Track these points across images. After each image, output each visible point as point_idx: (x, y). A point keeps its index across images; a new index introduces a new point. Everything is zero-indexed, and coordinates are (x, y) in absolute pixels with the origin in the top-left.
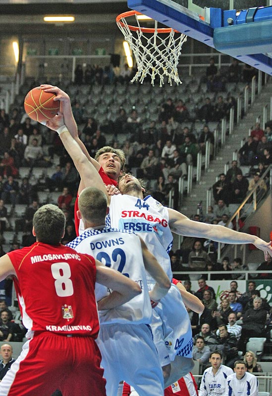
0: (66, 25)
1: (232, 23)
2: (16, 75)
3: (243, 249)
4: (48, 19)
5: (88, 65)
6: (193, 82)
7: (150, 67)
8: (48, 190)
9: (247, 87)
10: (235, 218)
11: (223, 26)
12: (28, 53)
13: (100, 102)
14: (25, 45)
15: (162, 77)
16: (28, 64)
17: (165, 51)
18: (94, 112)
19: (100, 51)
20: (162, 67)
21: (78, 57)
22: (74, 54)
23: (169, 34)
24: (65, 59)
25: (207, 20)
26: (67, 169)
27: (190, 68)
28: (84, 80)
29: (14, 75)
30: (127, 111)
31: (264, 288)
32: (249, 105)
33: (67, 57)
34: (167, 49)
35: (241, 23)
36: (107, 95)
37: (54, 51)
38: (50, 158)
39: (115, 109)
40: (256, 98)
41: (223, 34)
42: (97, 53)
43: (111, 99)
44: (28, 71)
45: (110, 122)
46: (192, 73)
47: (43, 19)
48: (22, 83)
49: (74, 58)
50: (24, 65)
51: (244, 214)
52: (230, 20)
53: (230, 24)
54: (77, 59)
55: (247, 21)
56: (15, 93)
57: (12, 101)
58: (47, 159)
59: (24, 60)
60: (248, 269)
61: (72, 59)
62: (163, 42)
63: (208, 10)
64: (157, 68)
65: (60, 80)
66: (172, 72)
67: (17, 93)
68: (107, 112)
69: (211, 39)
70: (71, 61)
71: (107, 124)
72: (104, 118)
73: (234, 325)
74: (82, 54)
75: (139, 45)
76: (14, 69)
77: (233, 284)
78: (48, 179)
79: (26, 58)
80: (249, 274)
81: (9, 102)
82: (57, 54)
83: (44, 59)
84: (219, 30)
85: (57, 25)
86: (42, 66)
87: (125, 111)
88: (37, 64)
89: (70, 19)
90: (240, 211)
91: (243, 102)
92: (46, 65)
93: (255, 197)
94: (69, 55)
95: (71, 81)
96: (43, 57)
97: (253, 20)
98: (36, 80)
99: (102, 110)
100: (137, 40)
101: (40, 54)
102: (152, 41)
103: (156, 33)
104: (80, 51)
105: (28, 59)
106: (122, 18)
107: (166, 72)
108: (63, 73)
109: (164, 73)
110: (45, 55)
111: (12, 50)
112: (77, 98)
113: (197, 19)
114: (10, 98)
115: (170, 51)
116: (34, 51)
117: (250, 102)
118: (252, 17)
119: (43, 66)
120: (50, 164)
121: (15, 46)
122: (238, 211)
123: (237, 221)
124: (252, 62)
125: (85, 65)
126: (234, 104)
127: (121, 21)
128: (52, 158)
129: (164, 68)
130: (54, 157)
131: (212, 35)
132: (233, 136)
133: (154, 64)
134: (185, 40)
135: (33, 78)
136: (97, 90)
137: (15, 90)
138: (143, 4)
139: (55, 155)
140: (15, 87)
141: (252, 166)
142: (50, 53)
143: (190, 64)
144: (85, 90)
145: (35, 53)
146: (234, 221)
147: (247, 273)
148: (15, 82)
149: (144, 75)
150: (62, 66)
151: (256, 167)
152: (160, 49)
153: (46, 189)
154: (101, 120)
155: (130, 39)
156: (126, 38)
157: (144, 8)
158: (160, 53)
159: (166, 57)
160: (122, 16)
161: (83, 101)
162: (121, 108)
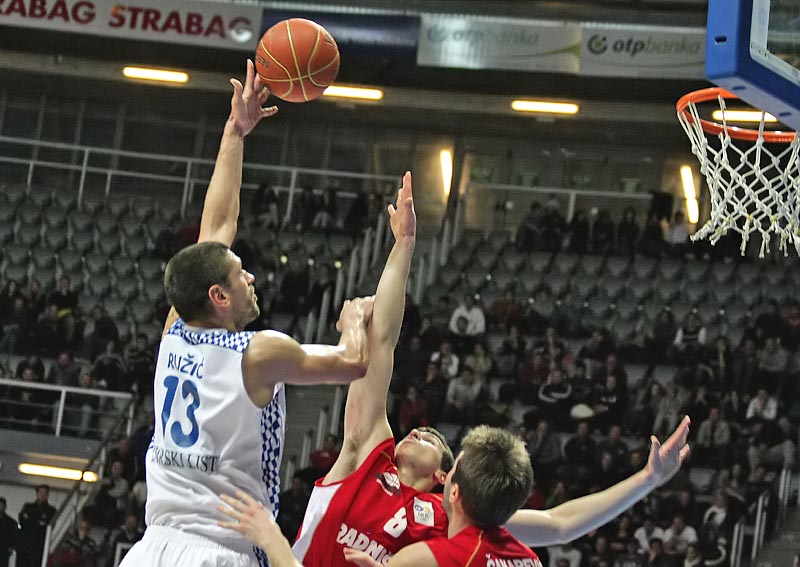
0: (560, 121)
2: (444, 221)
4: (521, 106)
7: (742, 213)
12: (473, 177)
13: (623, 294)
14: (468, 158)
15: (766, 236)
16: (470, 202)
17: (779, 181)
18: (609, 314)
19: (631, 184)
20: (770, 215)
21: (580, 192)
22: (573, 185)
23: (788, 144)
24: (553, 196)
26: (540, 436)
28: (590, 247)
29: (440, 223)
33: (557, 191)
34: (782, 178)
36: (638, 281)
37: (528, 176)
38: (504, 407)
42: (622, 188)
43: (646, 289)
44: (470, 216)
47: (510, 105)
48: (455, 241)
49: (573, 194)
50: (463, 203)
54: (579, 198)
56: (438, 261)
57: (430, 279)
58: (498, 409)
59: (462, 190)
61: (568, 196)
62: (776, 161)
64: (756, 217)
66: (789, 227)
67: (443, 261)
68: (635, 316)
70: (564, 201)
72: (629, 331)
75: (720, 166)
76: (440, 210)
79: (467, 187)
81: (425, 278)
82: (535, 183)
83: (507, 193)
85: (539, 120)
86: (500, 207)
88: (492, 202)
89: (569, 109)
92: (509, 205)
94: (564, 186)
96: (505, 187)
98: (486, 236)
99: (625, 313)
100: (717, 155)
101: (499, 182)
102: (752, 158)
103: (760, 141)
104: (587, 180)
105: (471, 190)
106: (689, 104)
107: (775, 226)
109: (772, 228)
110: (509, 183)
111: (439, 168)
112: (573, 283)
114: (426, 273)
115: (789, 182)
116: (486, 173)
119: (504, 207)
121: (445, 159)
125: (594, 211)
127: (687, 109)
129: (772, 218)
135: (478, 232)
136: (616, 268)
137: (438, 254)
138: (739, 73)
140: (439, 247)
142: (520, 181)
144: (591, 266)
145: (489, 179)
148: (440, 237)
152: (770, 175)
154: (622, 334)
155: (703, 150)
156: (694, 147)
157: (738, 82)
158: (768, 184)
159: (779, 195)
160: (689, 100)
161: (584, 289)
162: (668, 309)
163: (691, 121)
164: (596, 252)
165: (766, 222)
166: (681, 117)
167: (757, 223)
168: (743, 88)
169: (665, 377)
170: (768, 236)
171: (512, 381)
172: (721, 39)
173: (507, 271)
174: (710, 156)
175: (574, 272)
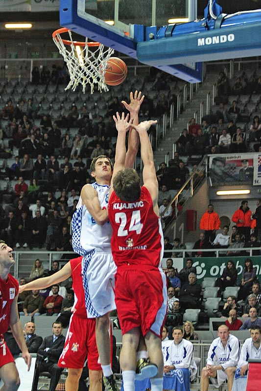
0: (25, 31)
1: (153, 38)
3: (181, 230)
4: (9, 26)
5: (44, 67)
6: (138, 82)
7: (82, 77)
8: (8, 178)
9: (186, 85)
10: (174, 202)
11: (145, 40)
13: (55, 100)
15: (92, 85)
17: (95, 63)
18: (50, 108)
19: (56, 54)
21: (35, 59)
22: (31, 57)
23: (98, 47)
24: (24, 61)
25: (131, 36)
26: (25, 160)
27: (135, 69)
28: (40, 81)
30: (79, 108)
31: (200, 265)
32: (188, 102)
33: (26, 59)
34: (96, 61)
35: (161, 37)
37: (13, 55)
38: (10, 149)
39: (68, 106)
40: (194, 95)
41: (145, 47)
42: (52, 56)
43: (64, 97)
45: (64, 117)
46: (137, 73)
47: (4, 26)
49: (32, 60)
51: (182, 199)
52: (151, 35)
53: (152, 39)
54: (34, 62)
55: (166, 36)
58: (7, 151)
60: (185, 248)
61: (30, 62)
62: (93, 54)
63: (132, 26)
64: (87, 77)
65: (19, 80)
66: (100, 80)
68: (61, 108)
69: (135, 52)
71: (61, 119)
72: (58, 115)
73: (172, 298)
74: (39, 57)
77: (169, 261)
78: (8, 169)
80: (186, 252)
82: (17, 57)
83: (5, 62)
84: (141, 44)
85: (16, 31)
87: (76, 108)
89: (28, 26)
90: (178, 196)
91: (182, 99)
92: (7, 67)
93: (192, 184)
94: (28, 58)
95: (29, 82)
96: (4, 60)
97: (171, 35)
99: (56, 107)
100: (70, 54)
101: (2, 58)
104: (37, 54)
106: (57, 34)
108: (21, 74)
110: (6, 58)
112: (34, 97)
113: (123, 35)
115: (99, 62)
117: (188, 99)
118: (170, 33)
119: (4, 67)
120: (10, 156)
122: (177, 196)
123: (176, 205)
124: (172, 72)
125: (41, 67)
126: (174, 101)
128: (12, 150)
129: (93, 77)
130: (14, 150)
131: (135, 48)
132: (173, 130)
133: (85, 74)
134: (113, 52)
136: (52, 89)
138: (73, 23)
139: (15, 148)
141: (190, 156)
142: (10, 57)
143: (134, 65)
144: (41, 89)
146: (173, 205)
147: (184, 251)
149: (76, 84)
150: (21, 68)
151: (194, 157)
152: (92, 60)
153: (7, 177)
154: (56, 116)
155: (64, 52)
156: (60, 51)
157: (74, 26)
158: (91, 64)
159: (96, 68)
160: (57, 33)
161: (39, 99)
162: (74, 105)
163: (58, 41)
164: (43, 84)
165: (91, 80)
166: (54, 39)
167: (88, 80)
168: (75, 28)
169: (74, 132)
170: (93, 85)
171: (12, 139)
172: (66, 10)
173: (7, 94)
174: (67, 54)
175: (34, 92)
